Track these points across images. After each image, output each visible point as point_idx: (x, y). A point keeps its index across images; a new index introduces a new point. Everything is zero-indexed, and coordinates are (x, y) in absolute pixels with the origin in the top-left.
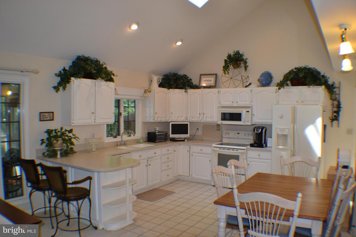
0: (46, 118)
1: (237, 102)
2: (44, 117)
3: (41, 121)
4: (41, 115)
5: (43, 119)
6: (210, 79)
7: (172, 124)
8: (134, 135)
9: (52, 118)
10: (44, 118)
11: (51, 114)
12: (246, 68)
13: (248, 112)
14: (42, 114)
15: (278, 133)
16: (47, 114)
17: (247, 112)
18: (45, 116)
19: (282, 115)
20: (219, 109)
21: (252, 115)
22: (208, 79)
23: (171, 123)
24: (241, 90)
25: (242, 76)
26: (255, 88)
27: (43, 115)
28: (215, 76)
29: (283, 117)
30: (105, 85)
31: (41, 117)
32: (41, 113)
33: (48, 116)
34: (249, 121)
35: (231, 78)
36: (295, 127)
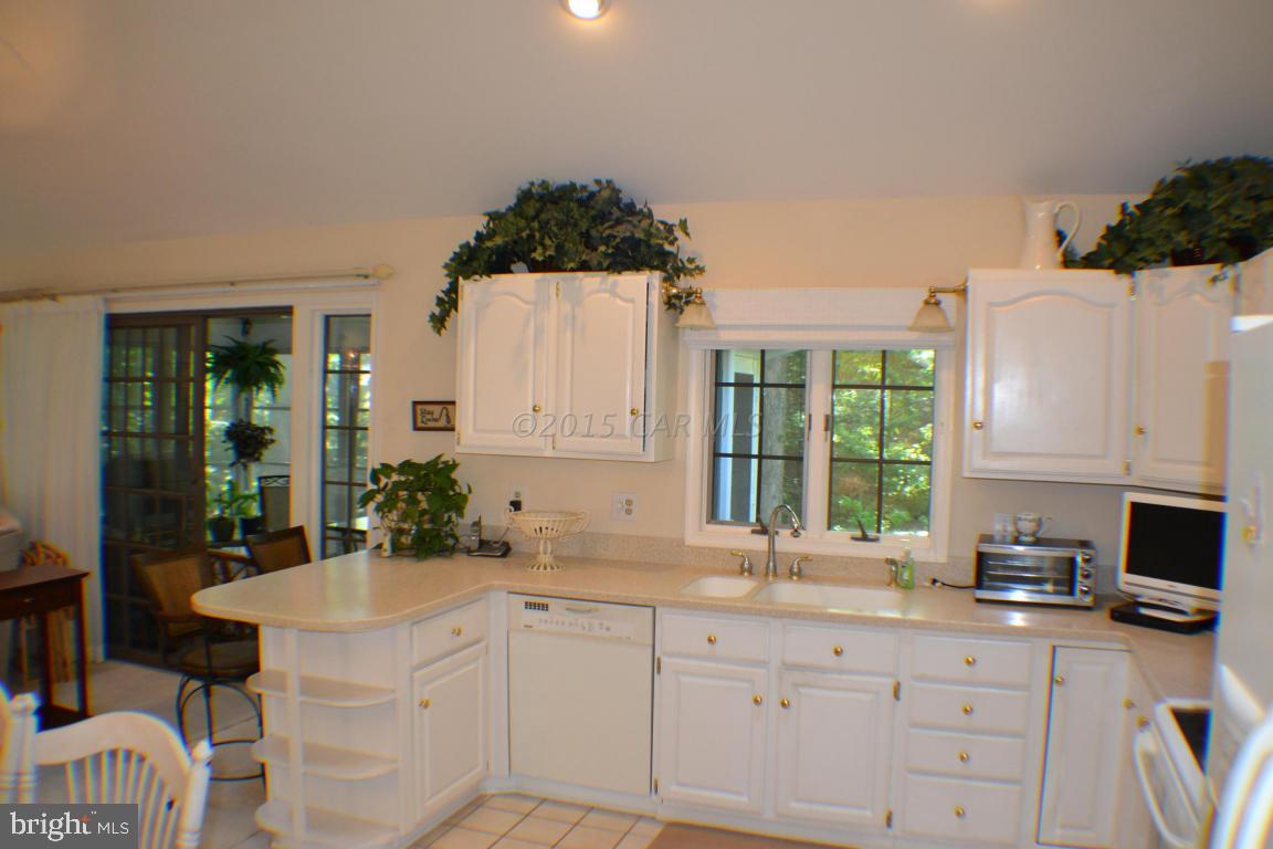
0: (436, 420)
2: (429, 417)
3: (416, 428)
4: (419, 412)
5: (424, 423)
8: (796, 533)
9: (452, 420)
10: (429, 420)
11: (451, 408)
14: (419, 407)
16: (438, 409)
18: (431, 413)
23: (1128, 499)
27: (424, 413)
30: (598, 291)
31: (419, 420)
32: (415, 403)
33: (439, 415)
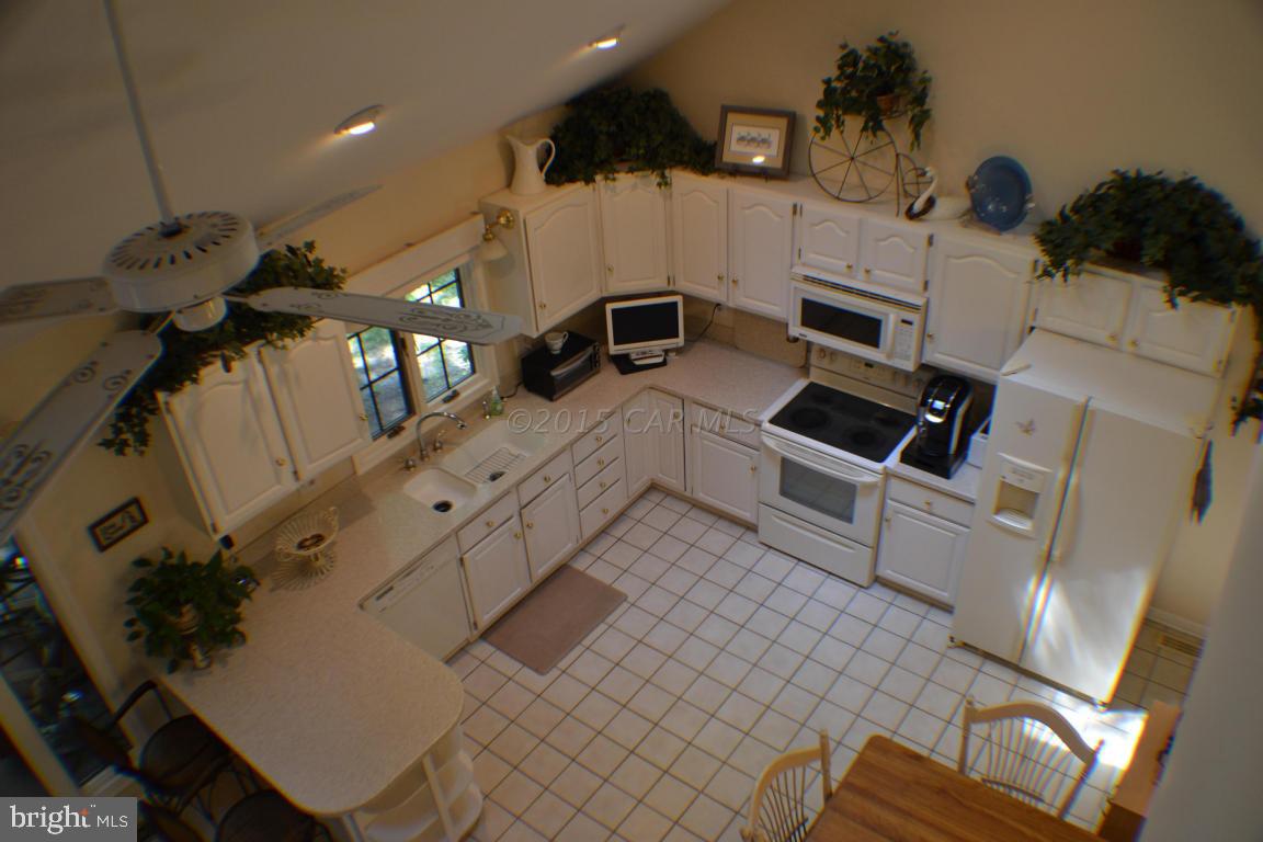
0: (121, 528)
1: (868, 271)
2: (112, 530)
3: (104, 549)
4: (99, 533)
5: (108, 538)
6: (765, 133)
7: (614, 311)
9: (138, 517)
10: (113, 533)
11: (133, 509)
12: (920, 121)
13: (910, 323)
14: (98, 530)
15: (1004, 477)
16: (117, 520)
17: (904, 321)
18: (113, 526)
19: (1031, 423)
20: (794, 283)
21: (925, 335)
22: (754, 132)
23: (609, 307)
24: (887, 223)
25: (897, 155)
26: (948, 229)
27: (105, 530)
28: (783, 122)
29: (1033, 430)
31: (101, 538)
32: (93, 528)
33: (124, 521)
34: (907, 358)
35: (852, 159)
36: (1073, 481)
